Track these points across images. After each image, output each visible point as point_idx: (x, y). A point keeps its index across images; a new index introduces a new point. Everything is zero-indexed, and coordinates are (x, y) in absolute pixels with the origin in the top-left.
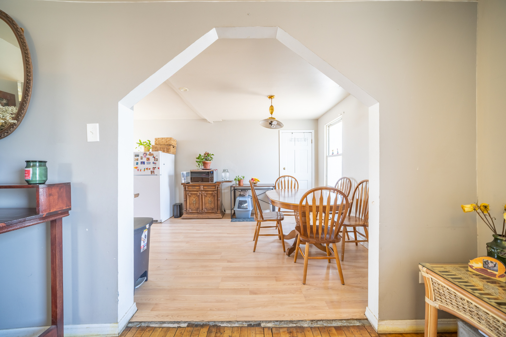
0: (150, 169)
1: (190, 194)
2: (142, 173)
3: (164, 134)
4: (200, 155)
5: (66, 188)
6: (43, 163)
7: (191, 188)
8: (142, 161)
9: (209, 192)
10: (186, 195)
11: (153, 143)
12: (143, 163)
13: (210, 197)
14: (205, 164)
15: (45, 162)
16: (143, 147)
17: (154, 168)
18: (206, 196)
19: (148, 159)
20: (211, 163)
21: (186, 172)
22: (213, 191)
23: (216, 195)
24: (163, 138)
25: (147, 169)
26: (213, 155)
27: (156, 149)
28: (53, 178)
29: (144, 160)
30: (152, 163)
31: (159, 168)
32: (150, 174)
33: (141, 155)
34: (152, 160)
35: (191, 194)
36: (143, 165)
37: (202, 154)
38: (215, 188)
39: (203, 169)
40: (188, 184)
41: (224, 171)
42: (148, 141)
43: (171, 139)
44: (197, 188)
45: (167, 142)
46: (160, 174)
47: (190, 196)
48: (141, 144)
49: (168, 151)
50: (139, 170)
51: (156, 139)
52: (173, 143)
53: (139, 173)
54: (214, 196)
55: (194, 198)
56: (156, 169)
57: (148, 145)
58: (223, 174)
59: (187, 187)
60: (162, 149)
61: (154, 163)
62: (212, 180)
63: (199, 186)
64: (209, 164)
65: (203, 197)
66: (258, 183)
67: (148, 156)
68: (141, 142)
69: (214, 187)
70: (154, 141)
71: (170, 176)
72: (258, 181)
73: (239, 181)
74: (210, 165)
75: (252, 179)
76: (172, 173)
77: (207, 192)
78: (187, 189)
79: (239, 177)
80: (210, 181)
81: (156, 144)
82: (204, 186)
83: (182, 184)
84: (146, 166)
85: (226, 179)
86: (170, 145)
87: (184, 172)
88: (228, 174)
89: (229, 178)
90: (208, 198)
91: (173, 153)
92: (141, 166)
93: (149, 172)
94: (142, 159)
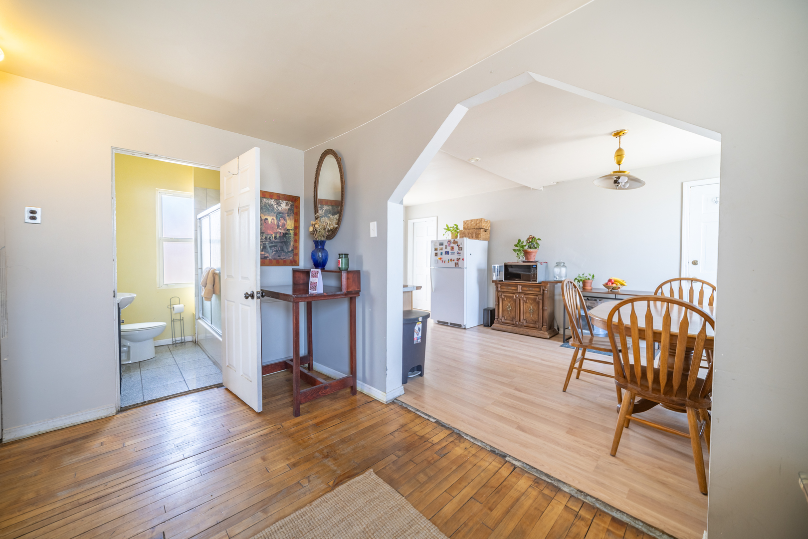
0: (454, 260)
1: (503, 297)
2: (447, 265)
3: (473, 214)
4: (519, 241)
5: (358, 273)
6: (346, 255)
7: (505, 288)
8: (446, 250)
9: (530, 296)
10: (498, 298)
11: (461, 228)
12: (447, 253)
13: (531, 304)
14: (526, 253)
15: (348, 254)
16: (449, 233)
17: (458, 259)
18: (525, 302)
19: (452, 248)
20: (536, 252)
21: (498, 266)
22: (537, 295)
23: (541, 301)
24: (472, 221)
25: (451, 260)
26: (539, 239)
27: (463, 235)
29: (449, 249)
30: (456, 253)
31: (463, 259)
32: (454, 266)
33: (445, 244)
34: (456, 249)
35: (505, 296)
36: (447, 255)
37: (524, 239)
38: (540, 291)
39: (524, 262)
40: (500, 282)
41: (558, 265)
42: (455, 225)
43: (481, 219)
44: (513, 288)
45: (476, 225)
46: (465, 267)
47: (503, 299)
48: (448, 229)
49: (477, 237)
50: (443, 262)
51: (465, 223)
52: (484, 225)
53: (443, 265)
54: (538, 303)
55: (509, 302)
56: (461, 260)
57: (455, 230)
58: (557, 270)
59: (499, 286)
60: (470, 235)
61: (458, 253)
62: (535, 279)
63: (516, 286)
64: (533, 254)
65: (522, 302)
66: (622, 288)
67: (452, 245)
68: (448, 228)
69: (538, 289)
70: (463, 224)
71: (480, 271)
72: (622, 285)
73: (584, 283)
74: (534, 256)
75: (610, 280)
76: (484, 265)
77: (527, 296)
78: (499, 289)
79: (585, 275)
80: (531, 280)
81: (464, 228)
82: (523, 286)
83: (493, 281)
84: (450, 256)
85: (561, 277)
86: (480, 229)
87: (496, 265)
88: (564, 270)
89: (566, 276)
90: (528, 305)
91: (484, 239)
92: (445, 257)
93: (452, 264)
94: (446, 248)
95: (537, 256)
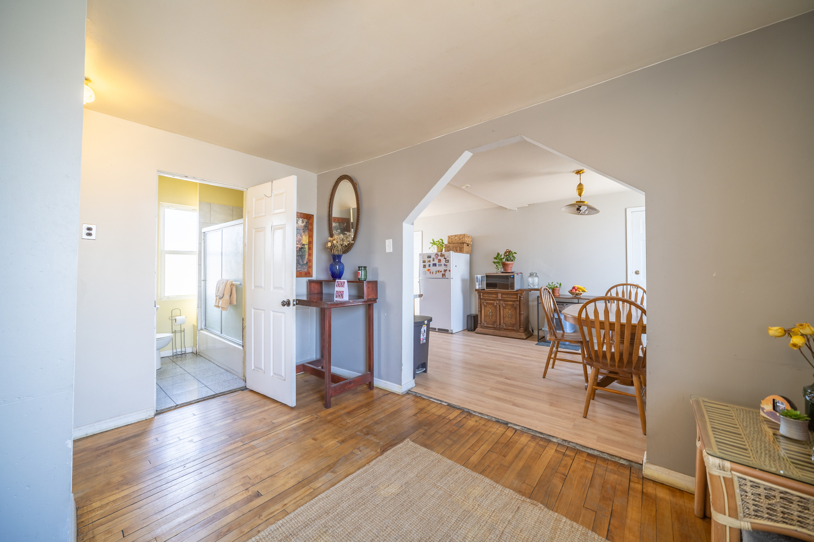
0: (441, 272)
1: (485, 304)
2: (434, 276)
3: (458, 230)
4: (498, 254)
5: (374, 284)
6: (365, 267)
7: (486, 295)
8: (434, 262)
9: (509, 303)
10: (481, 304)
11: (446, 242)
12: (435, 265)
13: (510, 309)
14: (504, 265)
15: (366, 267)
16: (435, 246)
17: (445, 271)
18: (504, 308)
19: (440, 261)
20: (512, 264)
21: (480, 276)
22: (514, 301)
23: (518, 307)
24: (456, 236)
25: (438, 271)
26: (515, 253)
27: (448, 249)
28: (370, 278)
29: (436, 261)
30: (443, 265)
31: (450, 271)
32: (441, 277)
33: (433, 256)
34: (443, 261)
35: (487, 303)
36: (435, 267)
37: (502, 253)
38: (517, 298)
39: (502, 273)
40: (482, 291)
41: (531, 275)
42: (441, 239)
43: (464, 235)
44: (494, 296)
45: (460, 239)
46: (452, 277)
47: (485, 306)
48: (434, 243)
49: (461, 250)
50: (431, 273)
51: (449, 237)
52: (467, 240)
53: (431, 275)
54: (516, 308)
55: (491, 308)
56: (448, 271)
57: (440, 245)
58: (530, 280)
59: (481, 294)
60: (455, 249)
61: (445, 265)
62: (512, 286)
63: (496, 293)
64: (511, 266)
65: (501, 308)
66: (584, 294)
67: (439, 258)
68: (434, 242)
69: (515, 297)
70: (447, 239)
71: (463, 281)
72: (584, 291)
73: (553, 290)
74: (511, 267)
75: (574, 288)
76: (467, 276)
77: (506, 303)
78: (481, 297)
79: (554, 284)
80: (510, 288)
81: (449, 243)
82: (502, 294)
83: (476, 290)
84: (437, 268)
85: (534, 286)
86: (464, 243)
87: (479, 276)
88: (536, 279)
89: (538, 285)
90: (507, 310)
91: (467, 253)
92: (433, 269)
93: (440, 275)
94: (433, 260)
95: (514, 267)
